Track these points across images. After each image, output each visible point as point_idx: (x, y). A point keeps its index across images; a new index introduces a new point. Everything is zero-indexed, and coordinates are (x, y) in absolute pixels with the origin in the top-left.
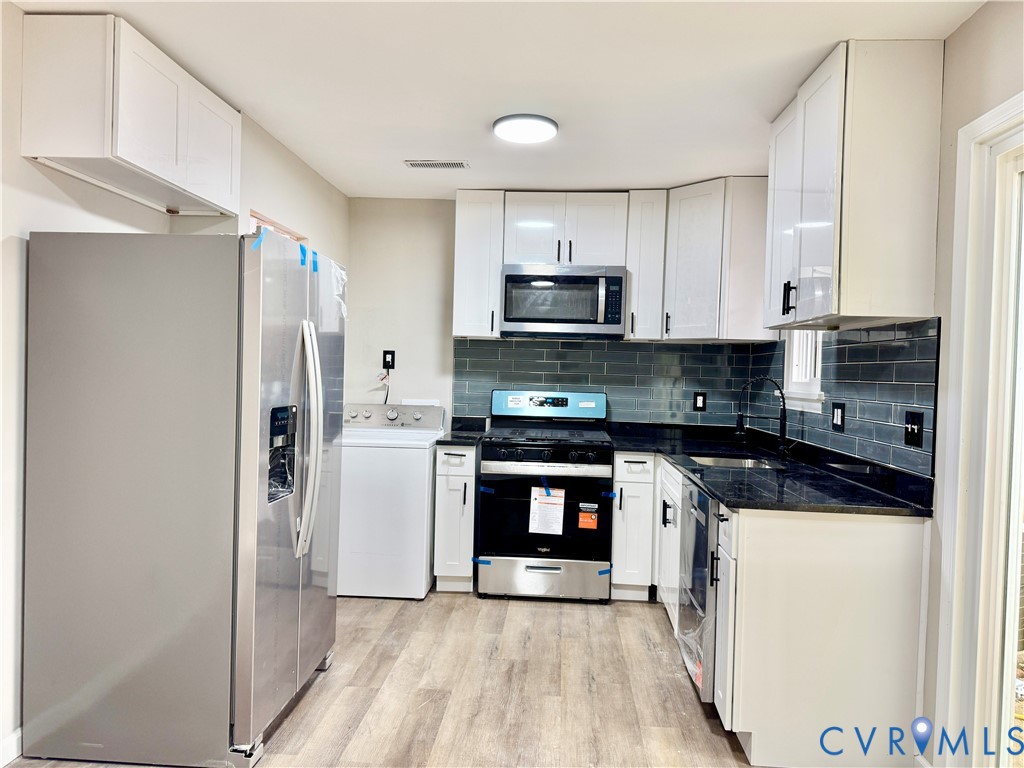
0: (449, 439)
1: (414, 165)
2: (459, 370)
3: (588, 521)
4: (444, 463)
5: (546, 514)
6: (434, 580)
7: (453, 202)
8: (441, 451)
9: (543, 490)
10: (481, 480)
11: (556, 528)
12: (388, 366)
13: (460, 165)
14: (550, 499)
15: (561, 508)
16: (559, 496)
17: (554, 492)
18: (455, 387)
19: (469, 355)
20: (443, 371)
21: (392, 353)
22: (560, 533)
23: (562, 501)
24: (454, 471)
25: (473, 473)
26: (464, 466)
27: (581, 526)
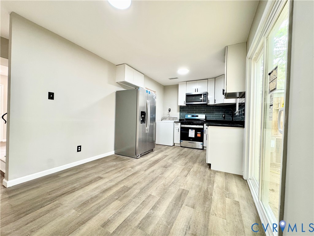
0: (179, 121)
1: (170, 79)
2: (180, 111)
3: (199, 135)
4: (176, 125)
5: (192, 134)
6: (174, 144)
7: (178, 85)
8: (175, 123)
9: (191, 130)
10: (181, 128)
11: (194, 136)
12: (170, 111)
13: (177, 78)
14: (192, 131)
15: (194, 133)
16: (194, 131)
17: (193, 130)
18: (180, 114)
19: (182, 109)
20: (178, 112)
21: (170, 109)
22: (194, 137)
23: (194, 132)
24: (177, 126)
25: (180, 127)
26: (179, 126)
27: (198, 136)
